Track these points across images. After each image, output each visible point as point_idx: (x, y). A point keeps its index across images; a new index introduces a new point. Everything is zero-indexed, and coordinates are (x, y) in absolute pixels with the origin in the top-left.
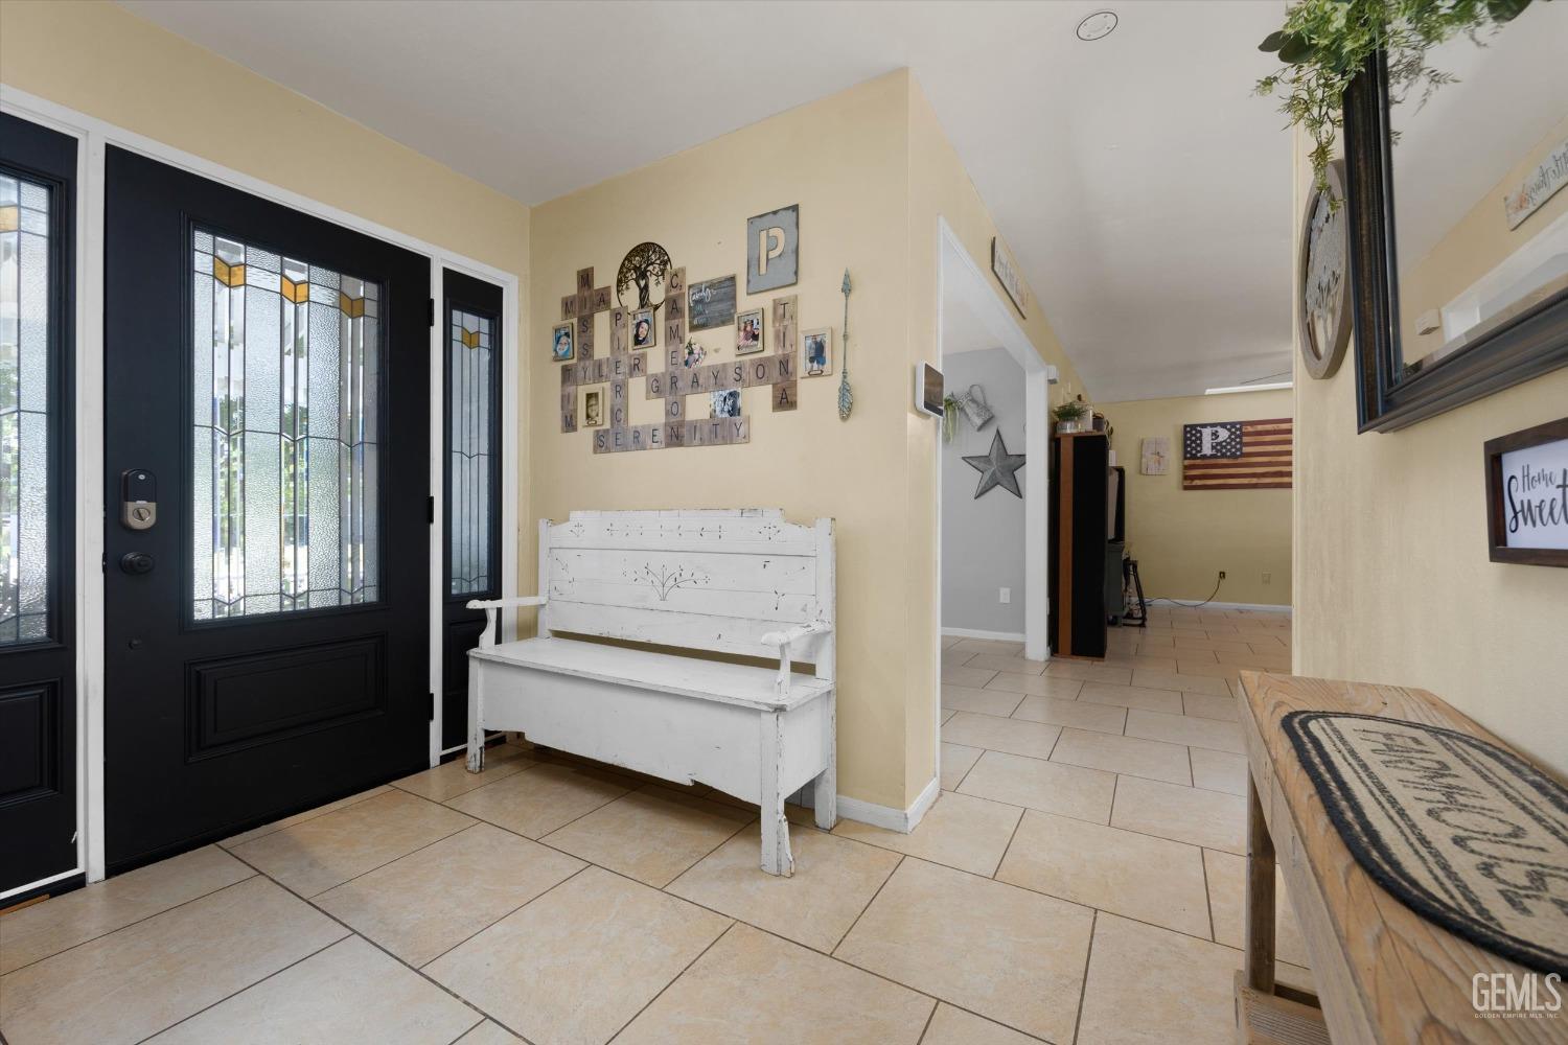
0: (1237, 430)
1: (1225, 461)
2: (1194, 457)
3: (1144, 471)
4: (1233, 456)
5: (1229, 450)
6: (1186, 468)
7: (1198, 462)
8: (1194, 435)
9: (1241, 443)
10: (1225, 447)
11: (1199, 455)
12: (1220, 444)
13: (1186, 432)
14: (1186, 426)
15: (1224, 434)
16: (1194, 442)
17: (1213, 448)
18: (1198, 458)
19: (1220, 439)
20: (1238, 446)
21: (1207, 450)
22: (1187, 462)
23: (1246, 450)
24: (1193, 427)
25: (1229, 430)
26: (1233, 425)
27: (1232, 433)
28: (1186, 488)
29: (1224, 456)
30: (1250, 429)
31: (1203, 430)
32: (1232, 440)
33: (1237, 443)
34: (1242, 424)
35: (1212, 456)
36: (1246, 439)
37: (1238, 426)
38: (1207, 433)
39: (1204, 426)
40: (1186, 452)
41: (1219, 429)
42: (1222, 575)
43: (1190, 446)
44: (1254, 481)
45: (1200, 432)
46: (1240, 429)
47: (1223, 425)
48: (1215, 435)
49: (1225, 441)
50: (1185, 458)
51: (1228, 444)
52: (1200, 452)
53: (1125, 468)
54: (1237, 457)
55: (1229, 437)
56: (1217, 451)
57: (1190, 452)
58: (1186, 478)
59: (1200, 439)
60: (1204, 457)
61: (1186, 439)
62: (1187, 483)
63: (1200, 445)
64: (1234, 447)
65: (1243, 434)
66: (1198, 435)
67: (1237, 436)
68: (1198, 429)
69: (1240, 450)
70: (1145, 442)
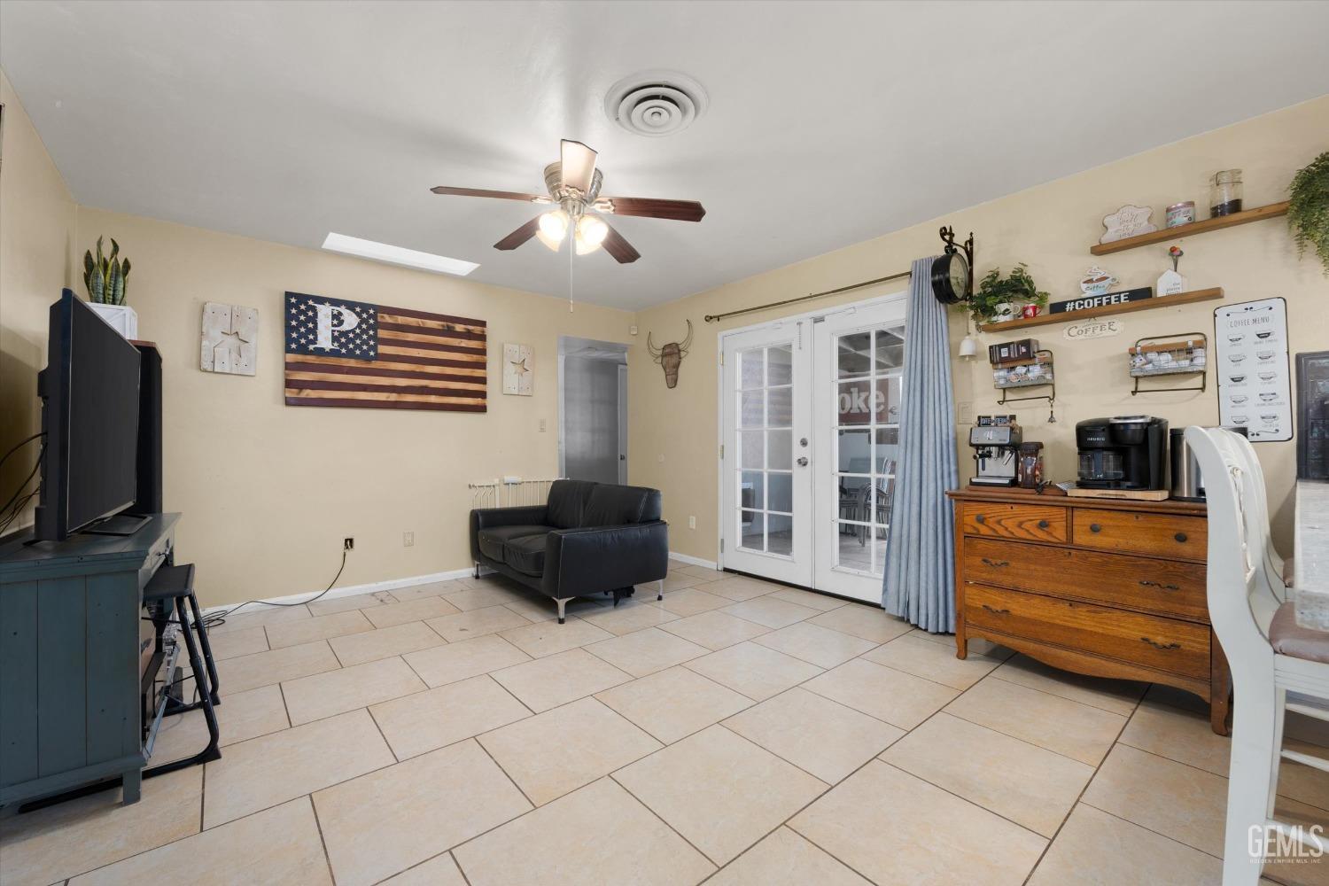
0: (370, 316)
1: (352, 363)
2: (303, 350)
3: (207, 365)
4: (365, 357)
5: (358, 346)
6: (292, 366)
7: (310, 359)
8: (304, 313)
9: (374, 337)
10: (352, 341)
11: (311, 347)
12: (344, 334)
13: (288, 305)
14: (288, 295)
15: (351, 321)
16: (304, 324)
17: (335, 339)
18: (311, 353)
19: (345, 327)
20: (372, 343)
21: (325, 341)
22: (291, 358)
23: (383, 349)
24: (303, 298)
25: (359, 315)
26: (365, 307)
27: (363, 321)
28: (290, 401)
29: (350, 354)
30: (388, 319)
31: (319, 307)
32: (364, 331)
33: (370, 338)
34: (380, 309)
35: (333, 353)
36: (382, 334)
37: (372, 311)
38: (324, 312)
39: (321, 300)
40: (289, 340)
41: (342, 309)
42: (349, 543)
43: (296, 329)
44: (393, 397)
45: (314, 309)
46: (374, 317)
47: (351, 306)
48: (337, 318)
49: (353, 331)
50: (288, 350)
51: (358, 336)
52: (314, 341)
53: (163, 350)
54: (369, 359)
55: (359, 326)
56: (342, 345)
57: (296, 341)
58: (289, 384)
59: (314, 319)
60: (320, 351)
61: (288, 316)
62: (292, 393)
63: (314, 331)
64: (365, 342)
65: (375, 327)
66: (310, 314)
67: (370, 327)
68: (311, 303)
69: (374, 348)
70: (208, 309)
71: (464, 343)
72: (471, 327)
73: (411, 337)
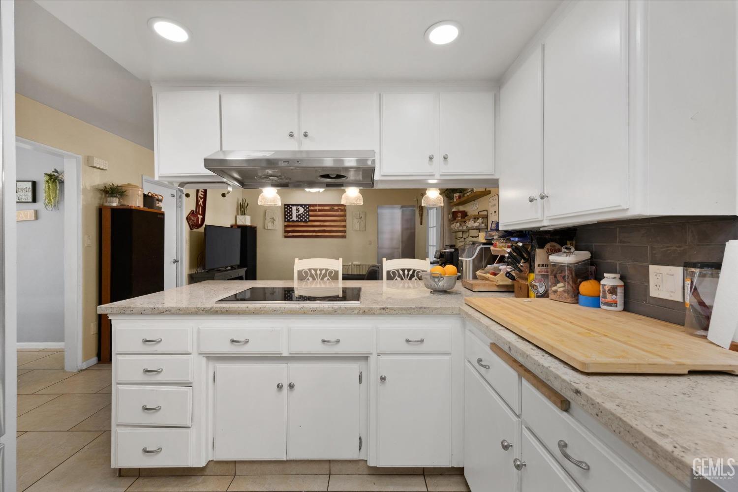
0: (307, 208)
1: (302, 224)
2: (289, 221)
3: (266, 228)
4: (306, 221)
5: (304, 218)
6: (286, 226)
7: (291, 224)
9: (308, 215)
10: (302, 217)
11: (291, 220)
12: (300, 215)
13: (285, 208)
14: (285, 205)
16: (289, 213)
17: (297, 217)
18: (291, 222)
19: (300, 213)
21: (294, 218)
22: (286, 224)
23: (311, 218)
24: (288, 205)
25: (304, 208)
26: (305, 205)
27: (305, 210)
28: (286, 237)
29: (301, 221)
30: (312, 208)
32: (305, 213)
34: (310, 205)
35: (297, 221)
36: (311, 213)
37: (307, 206)
38: (294, 208)
39: (293, 205)
40: (285, 218)
41: (300, 208)
43: (287, 215)
44: (314, 234)
45: (291, 208)
46: (308, 208)
47: (301, 205)
48: (298, 210)
49: (302, 214)
50: (285, 221)
51: (303, 215)
52: (291, 218)
53: (257, 226)
55: (304, 212)
56: (299, 218)
57: (287, 218)
58: (286, 232)
60: (293, 221)
61: (285, 211)
62: (286, 234)
63: (291, 215)
65: (308, 212)
66: (290, 210)
67: (307, 211)
68: (291, 206)
69: (308, 218)
70: (267, 212)
71: (337, 213)
72: (340, 207)
73: (320, 213)
